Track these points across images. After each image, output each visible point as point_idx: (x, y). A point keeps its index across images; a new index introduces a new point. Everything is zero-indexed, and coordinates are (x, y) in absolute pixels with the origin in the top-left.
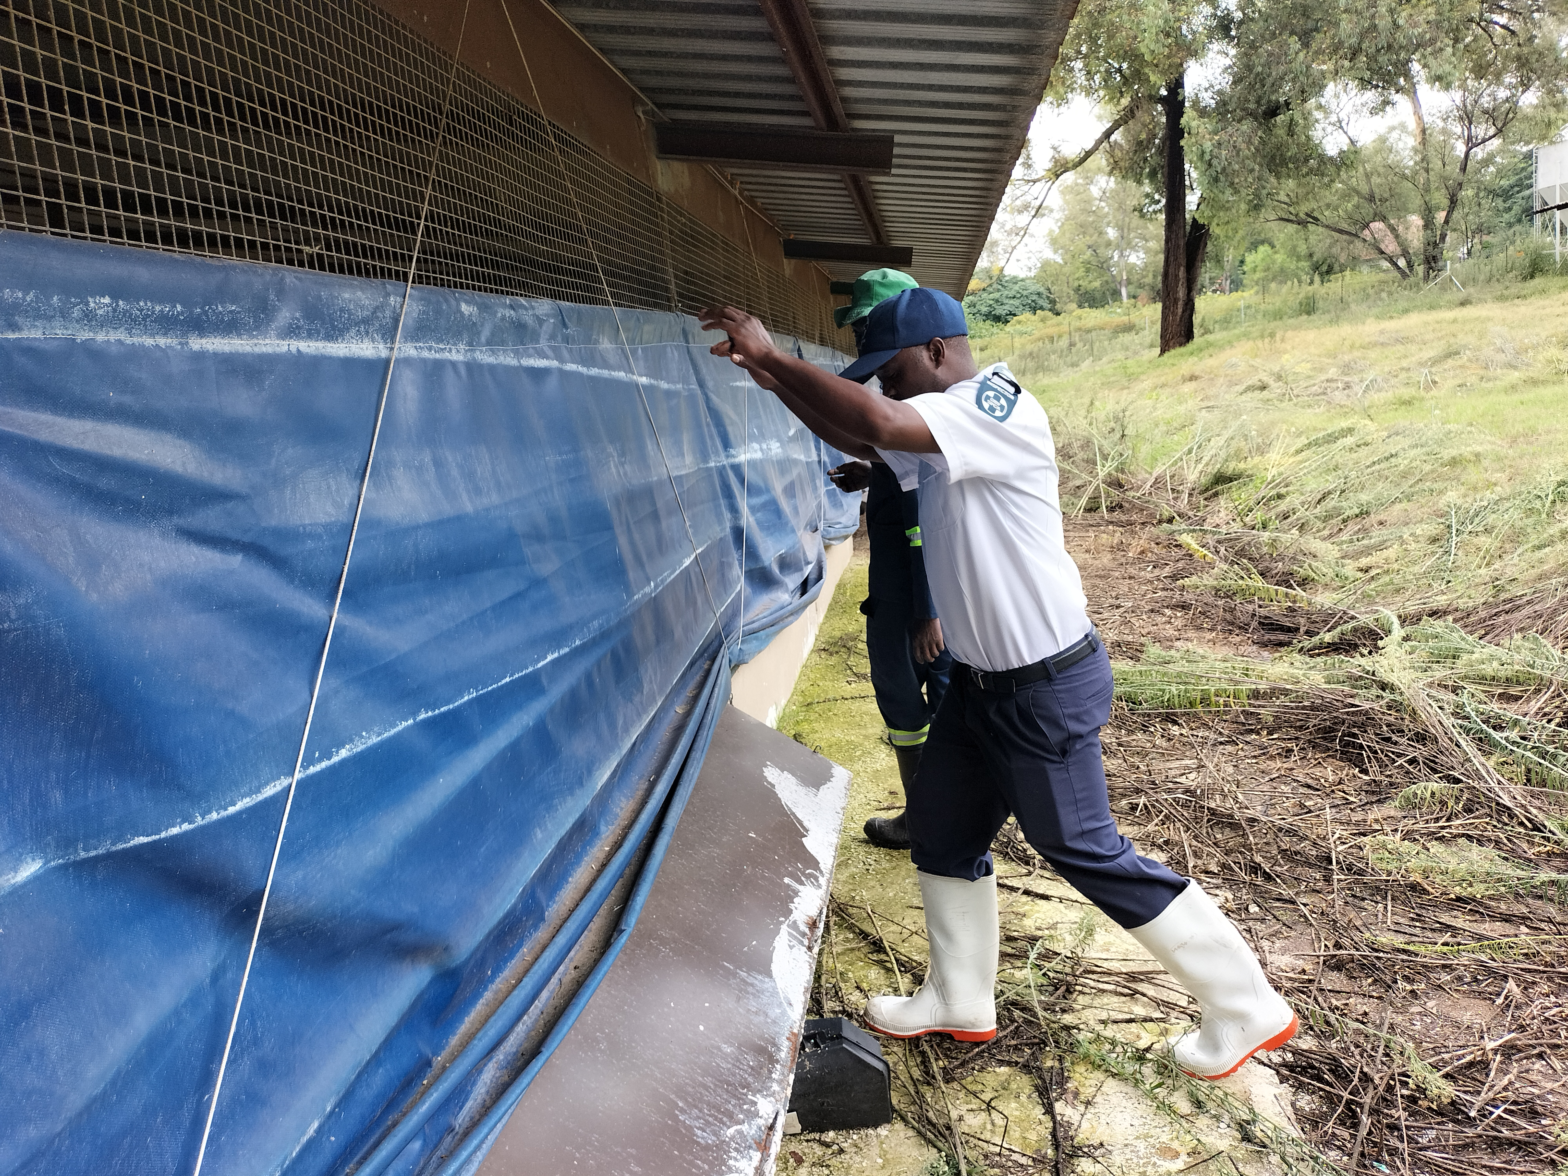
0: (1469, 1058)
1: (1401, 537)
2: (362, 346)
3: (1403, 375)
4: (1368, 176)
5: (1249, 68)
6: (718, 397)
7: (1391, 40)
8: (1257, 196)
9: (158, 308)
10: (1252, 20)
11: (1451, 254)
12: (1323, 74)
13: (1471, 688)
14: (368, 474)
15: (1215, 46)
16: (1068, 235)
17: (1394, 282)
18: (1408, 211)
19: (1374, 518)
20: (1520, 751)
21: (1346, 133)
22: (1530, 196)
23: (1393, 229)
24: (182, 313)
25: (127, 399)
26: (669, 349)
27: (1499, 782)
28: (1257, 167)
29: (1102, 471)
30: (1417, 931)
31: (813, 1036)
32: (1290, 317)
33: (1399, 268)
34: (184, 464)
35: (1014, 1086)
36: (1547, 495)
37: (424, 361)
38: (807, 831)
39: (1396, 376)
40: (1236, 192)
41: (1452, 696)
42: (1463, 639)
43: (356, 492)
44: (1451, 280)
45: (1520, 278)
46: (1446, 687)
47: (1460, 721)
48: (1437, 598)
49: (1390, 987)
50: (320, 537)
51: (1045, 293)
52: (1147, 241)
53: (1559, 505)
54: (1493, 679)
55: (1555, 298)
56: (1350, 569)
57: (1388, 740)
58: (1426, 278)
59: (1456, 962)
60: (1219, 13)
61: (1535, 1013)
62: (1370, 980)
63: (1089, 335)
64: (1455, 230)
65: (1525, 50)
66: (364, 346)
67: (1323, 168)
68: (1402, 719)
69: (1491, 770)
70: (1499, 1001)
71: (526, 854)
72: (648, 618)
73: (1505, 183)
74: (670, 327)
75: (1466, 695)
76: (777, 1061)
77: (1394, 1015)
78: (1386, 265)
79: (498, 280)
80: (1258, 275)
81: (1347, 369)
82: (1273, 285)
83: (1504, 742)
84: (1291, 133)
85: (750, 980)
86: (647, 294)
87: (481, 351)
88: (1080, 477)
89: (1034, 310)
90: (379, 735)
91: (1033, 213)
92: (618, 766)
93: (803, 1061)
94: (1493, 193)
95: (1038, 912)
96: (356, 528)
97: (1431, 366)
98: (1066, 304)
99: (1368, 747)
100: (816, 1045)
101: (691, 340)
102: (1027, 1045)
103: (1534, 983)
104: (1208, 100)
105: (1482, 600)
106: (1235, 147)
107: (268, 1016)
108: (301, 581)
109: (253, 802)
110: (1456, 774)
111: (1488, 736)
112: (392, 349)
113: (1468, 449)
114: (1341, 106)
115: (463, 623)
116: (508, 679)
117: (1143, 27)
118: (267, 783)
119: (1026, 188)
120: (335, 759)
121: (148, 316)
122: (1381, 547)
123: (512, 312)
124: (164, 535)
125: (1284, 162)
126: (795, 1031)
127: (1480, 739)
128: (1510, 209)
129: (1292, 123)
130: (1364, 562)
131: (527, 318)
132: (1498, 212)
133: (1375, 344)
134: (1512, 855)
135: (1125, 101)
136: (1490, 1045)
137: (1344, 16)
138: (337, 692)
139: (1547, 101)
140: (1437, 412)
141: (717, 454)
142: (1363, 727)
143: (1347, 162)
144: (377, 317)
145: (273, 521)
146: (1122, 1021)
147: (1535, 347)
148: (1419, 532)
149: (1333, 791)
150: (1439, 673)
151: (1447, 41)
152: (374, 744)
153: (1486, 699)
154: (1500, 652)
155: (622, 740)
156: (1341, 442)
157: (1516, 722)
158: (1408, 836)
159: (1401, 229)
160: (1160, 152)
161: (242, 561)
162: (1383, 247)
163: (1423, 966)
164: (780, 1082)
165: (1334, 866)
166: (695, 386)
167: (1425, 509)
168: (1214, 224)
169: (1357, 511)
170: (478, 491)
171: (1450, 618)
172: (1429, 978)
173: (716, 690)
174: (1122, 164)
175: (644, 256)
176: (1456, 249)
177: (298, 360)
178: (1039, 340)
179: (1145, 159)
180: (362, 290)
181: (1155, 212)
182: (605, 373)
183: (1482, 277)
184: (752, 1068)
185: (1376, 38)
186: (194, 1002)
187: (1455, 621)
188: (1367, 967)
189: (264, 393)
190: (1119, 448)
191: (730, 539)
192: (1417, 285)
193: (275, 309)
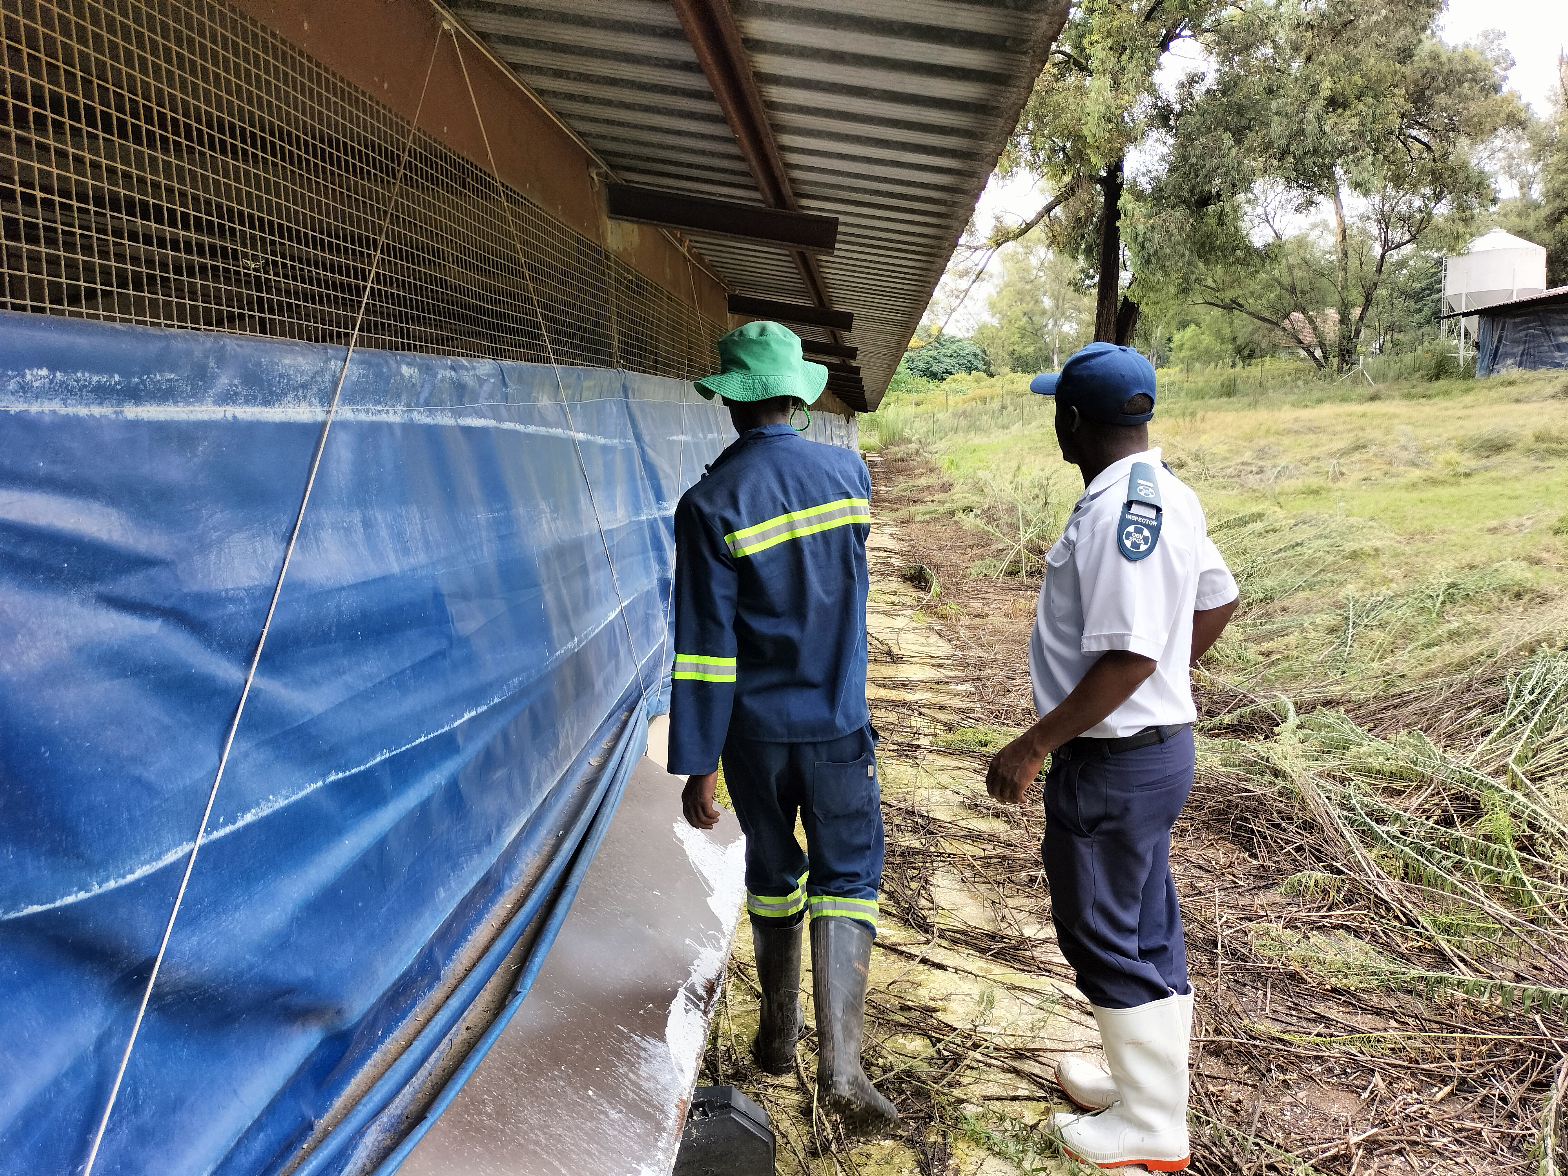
0: (1333, 1151)
1: (1302, 625)
2: (299, 410)
3: (1313, 464)
4: (1290, 268)
5: (1185, 158)
6: (654, 450)
7: (1317, 145)
8: (1186, 279)
9: (95, 379)
10: (1190, 113)
11: (1364, 349)
12: (1253, 170)
13: (1358, 780)
14: (295, 537)
15: (1154, 134)
16: (1005, 301)
17: (1310, 371)
18: (1326, 305)
19: (1277, 605)
20: (1399, 846)
21: (1272, 227)
22: (1439, 300)
23: (1311, 321)
24: (119, 383)
25: (58, 470)
26: (608, 405)
27: (1378, 876)
28: (1187, 253)
29: (1025, 536)
30: (1294, 1020)
31: (701, 1104)
32: (1211, 397)
33: (1315, 358)
34: (110, 531)
35: (896, 1160)
36: (1438, 596)
37: (360, 424)
38: (712, 890)
39: (1306, 465)
40: (1166, 274)
41: (1339, 788)
42: (1353, 731)
43: (282, 555)
44: (1363, 374)
45: (1426, 378)
46: (1334, 777)
47: (1345, 812)
48: (1332, 688)
49: (1264, 1075)
50: (242, 600)
51: (981, 354)
52: (1080, 312)
53: (1448, 607)
54: (1378, 772)
55: (1458, 400)
56: (1252, 652)
57: (1278, 826)
58: (1340, 370)
59: (1328, 1054)
60: (1160, 104)
61: (1398, 1109)
62: (1245, 1068)
63: (1020, 399)
64: (1369, 327)
65: (1440, 165)
66: (300, 410)
67: (1248, 259)
68: (1292, 806)
69: (1372, 863)
70: (1365, 1095)
71: (427, 914)
72: (568, 673)
73: (1417, 286)
74: (610, 383)
75: (1352, 788)
76: (664, 1129)
77: (1266, 1104)
78: (1303, 353)
79: (441, 341)
80: (1182, 354)
81: (1261, 453)
82: (1197, 365)
83: (1385, 836)
84: (1221, 222)
85: (644, 1044)
86: (590, 350)
87: (419, 412)
88: (1002, 541)
89: (969, 369)
90: (287, 798)
91: (974, 277)
92: (527, 822)
93: (690, 1129)
94: (1406, 294)
95: (934, 982)
96: (278, 591)
97: (1340, 458)
98: (1000, 366)
99: (1259, 832)
100: (704, 1113)
101: (630, 395)
102: (912, 1118)
103: (1399, 1078)
104: (1145, 184)
105: (1373, 694)
106: (1167, 232)
107: (151, 1082)
108: (219, 645)
109: (153, 870)
110: (1338, 865)
111: (1371, 829)
112: (328, 412)
113: (1369, 543)
114: (1268, 201)
115: (381, 683)
116: (422, 739)
117: (1087, 110)
118: (168, 850)
119: (968, 254)
120: (240, 824)
121: (85, 386)
122: (1282, 633)
123: (453, 373)
124: (83, 602)
125: (1213, 249)
126: (685, 1098)
127: (1364, 831)
128: (1420, 310)
129: (1222, 213)
130: (1266, 646)
131: (468, 378)
132: (1409, 312)
133: (1289, 432)
134: (1388, 949)
135: (1067, 179)
136: (1354, 1139)
137: (1275, 118)
138: (246, 755)
139: (1457, 216)
140: (1342, 504)
141: (649, 506)
142: (1255, 812)
143: (1273, 255)
144: (316, 382)
145: (195, 587)
146: (1006, 1099)
147: (1435, 448)
148: (1318, 621)
149: (1223, 874)
150: (1330, 763)
151: (1368, 150)
152: (282, 808)
153: (1371, 792)
154: (1387, 747)
155: (534, 796)
156: (1251, 527)
157: (1397, 817)
158: (1291, 925)
159: (1319, 321)
160: (1097, 230)
161: (161, 627)
162: (1301, 337)
163: (1296, 1056)
164: (665, 1151)
165: (1219, 951)
166: (631, 441)
167: (1325, 600)
168: (1143, 303)
169: (1262, 596)
170: (406, 551)
171: (1342, 709)
172: (1301, 1069)
173: (632, 743)
174: (1060, 239)
175: (589, 312)
176: (1369, 344)
177: (235, 427)
178: (973, 399)
179: (1083, 237)
180: (303, 355)
181: (1089, 287)
182: (542, 430)
183: (1391, 374)
184: (639, 1136)
185: (1303, 141)
186: (76, 1071)
187: (1347, 712)
188: (1245, 1055)
189: (196, 460)
190: (1042, 515)
191: (657, 591)
192: (1331, 376)
193: (215, 377)
